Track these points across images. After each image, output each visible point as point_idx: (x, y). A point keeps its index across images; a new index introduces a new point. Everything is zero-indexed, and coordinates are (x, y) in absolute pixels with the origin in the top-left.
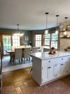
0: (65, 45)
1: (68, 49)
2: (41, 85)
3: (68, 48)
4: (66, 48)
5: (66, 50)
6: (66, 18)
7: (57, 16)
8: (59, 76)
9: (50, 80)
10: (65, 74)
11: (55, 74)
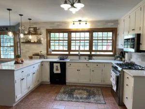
0: (29, 51)
1: (33, 57)
2: (14, 105)
3: (33, 55)
4: (31, 55)
5: (31, 58)
6: (30, 19)
7: (21, 15)
8: (32, 87)
9: (24, 95)
10: (37, 84)
11: (28, 86)
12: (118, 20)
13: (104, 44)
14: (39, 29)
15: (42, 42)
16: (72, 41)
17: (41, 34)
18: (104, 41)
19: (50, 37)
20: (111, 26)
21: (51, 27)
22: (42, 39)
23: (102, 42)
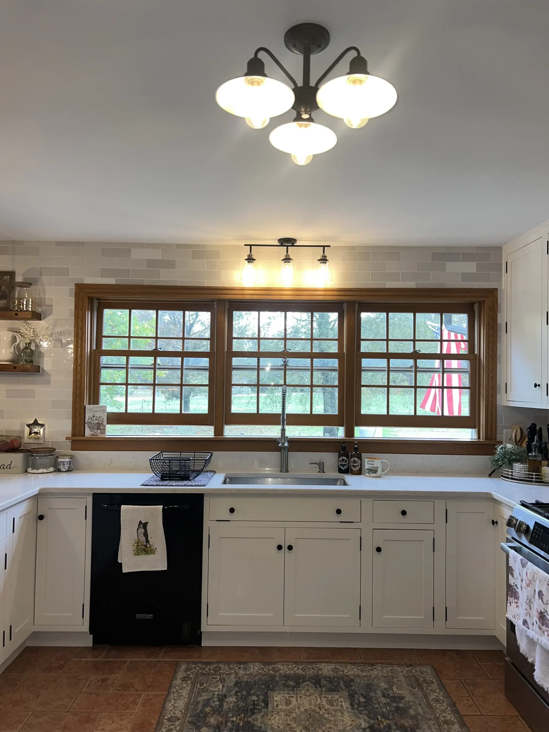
12: (497, 250)
13: (423, 379)
14: (27, 284)
15: (47, 364)
16: (236, 361)
17: (37, 316)
18: (422, 363)
19: (100, 336)
20: (465, 276)
21: (104, 273)
22: (45, 344)
23: (416, 370)
